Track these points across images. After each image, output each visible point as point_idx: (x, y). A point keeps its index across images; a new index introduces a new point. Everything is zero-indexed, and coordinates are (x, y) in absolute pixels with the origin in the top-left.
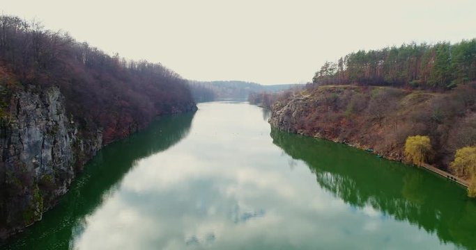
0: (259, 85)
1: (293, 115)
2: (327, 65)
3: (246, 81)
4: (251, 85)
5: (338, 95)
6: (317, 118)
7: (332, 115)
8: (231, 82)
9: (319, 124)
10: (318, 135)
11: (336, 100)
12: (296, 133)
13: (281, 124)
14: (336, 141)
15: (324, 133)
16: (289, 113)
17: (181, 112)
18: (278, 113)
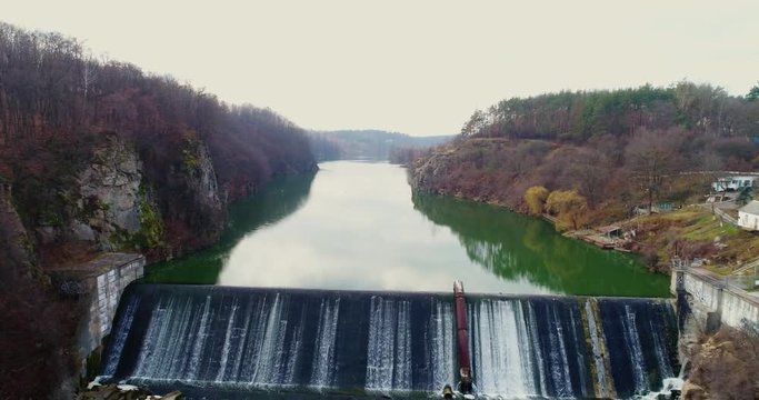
0: (407, 136)
1: (435, 173)
2: (476, 114)
3: (388, 131)
4: (395, 136)
5: (485, 149)
6: (461, 176)
7: (475, 171)
8: (365, 132)
9: (462, 182)
10: (459, 195)
11: (481, 155)
12: (436, 192)
13: (421, 183)
14: (476, 199)
15: (465, 192)
16: (430, 171)
17: (297, 172)
18: (417, 170)
